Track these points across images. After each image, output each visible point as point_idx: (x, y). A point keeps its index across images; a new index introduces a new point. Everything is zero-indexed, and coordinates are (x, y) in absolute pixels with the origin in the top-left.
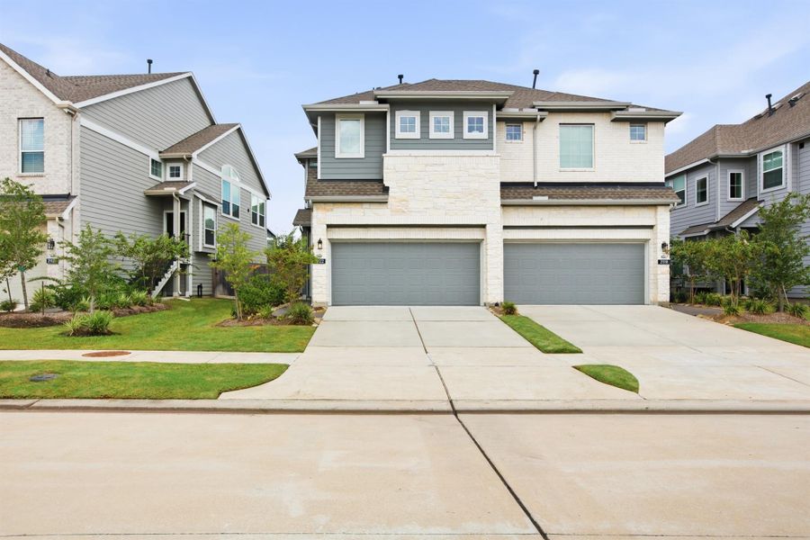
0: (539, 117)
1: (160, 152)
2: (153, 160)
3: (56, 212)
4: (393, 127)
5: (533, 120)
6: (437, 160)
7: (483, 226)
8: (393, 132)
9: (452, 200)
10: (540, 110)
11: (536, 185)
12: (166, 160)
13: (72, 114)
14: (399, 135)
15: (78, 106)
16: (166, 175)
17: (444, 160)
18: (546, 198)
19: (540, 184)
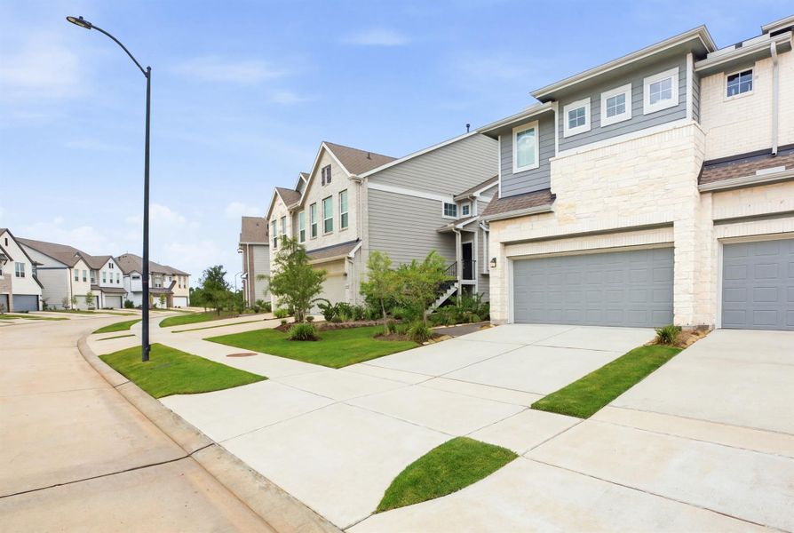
0: (773, 47)
1: (455, 196)
2: (446, 205)
3: (344, 253)
4: (561, 126)
5: (765, 54)
6: (608, 151)
7: (670, 225)
8: (561, 132)
9: (626, 198)
10: (773, 35)
11: (775, 151)
12: (460, 202)
13: (359, 182)
14: (568, 132)
15: (361, 176)
16: (460, 215)
17: (617, 149)
18: (782, 169)
19: (780, 149)
